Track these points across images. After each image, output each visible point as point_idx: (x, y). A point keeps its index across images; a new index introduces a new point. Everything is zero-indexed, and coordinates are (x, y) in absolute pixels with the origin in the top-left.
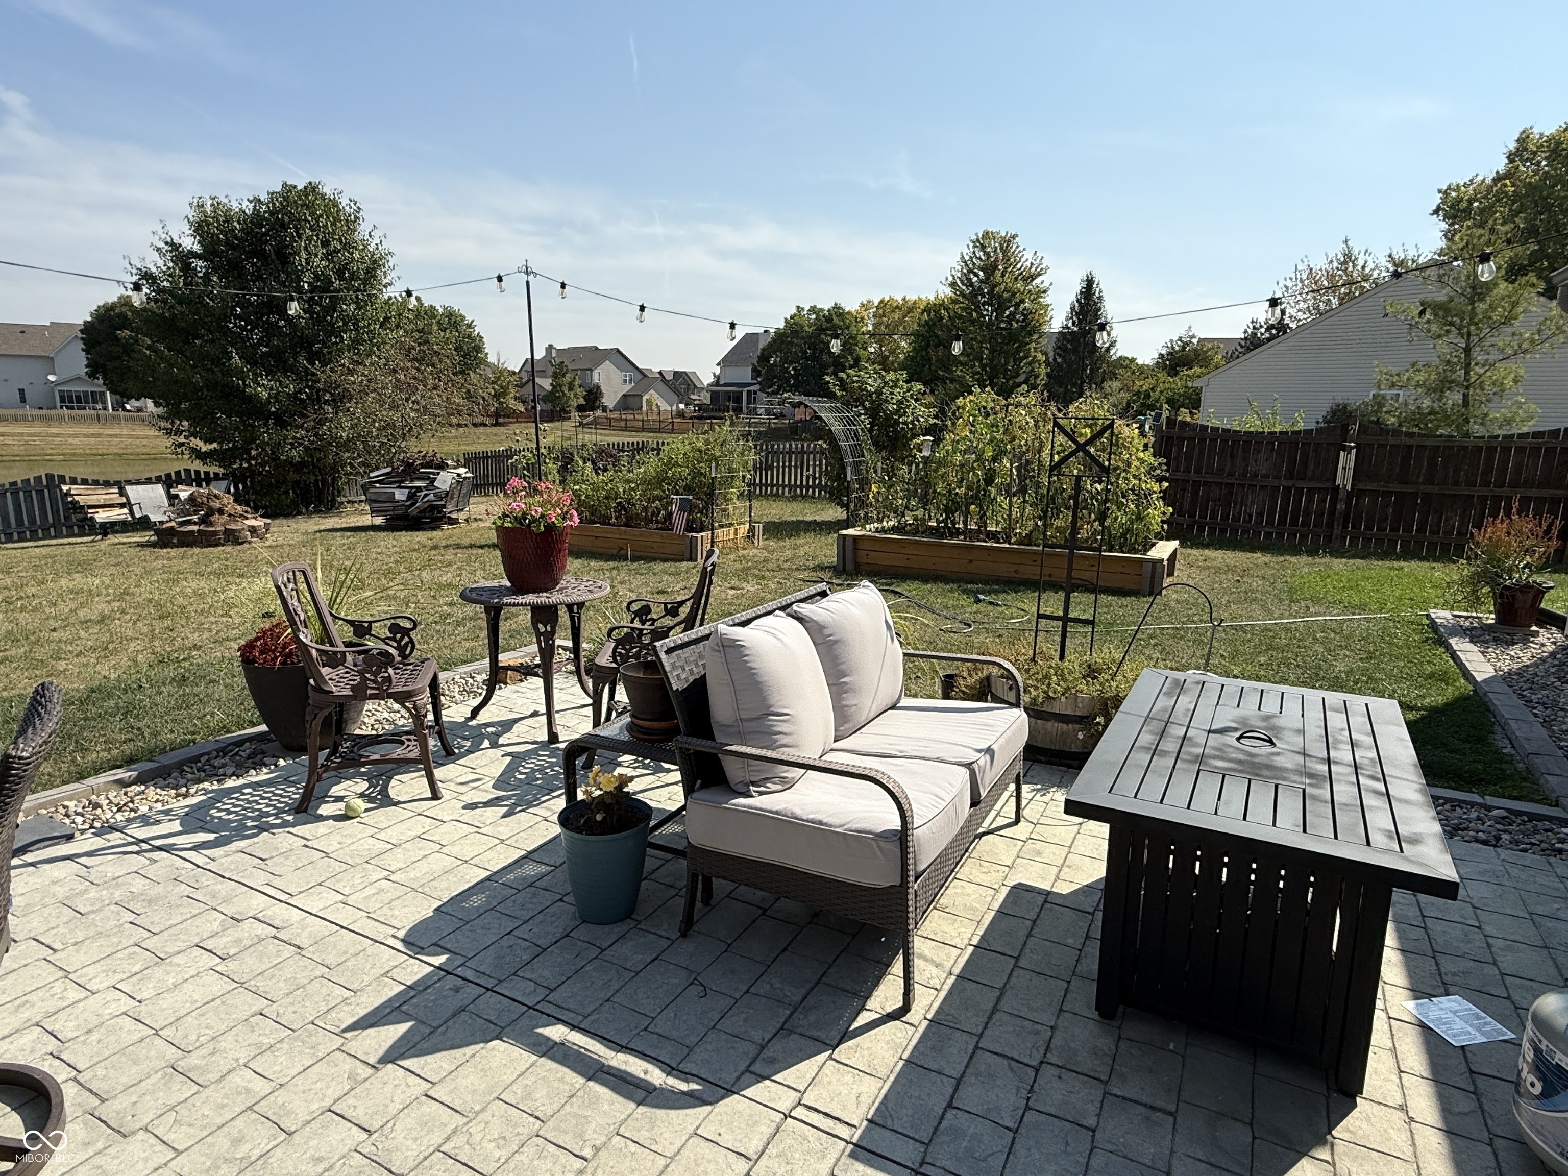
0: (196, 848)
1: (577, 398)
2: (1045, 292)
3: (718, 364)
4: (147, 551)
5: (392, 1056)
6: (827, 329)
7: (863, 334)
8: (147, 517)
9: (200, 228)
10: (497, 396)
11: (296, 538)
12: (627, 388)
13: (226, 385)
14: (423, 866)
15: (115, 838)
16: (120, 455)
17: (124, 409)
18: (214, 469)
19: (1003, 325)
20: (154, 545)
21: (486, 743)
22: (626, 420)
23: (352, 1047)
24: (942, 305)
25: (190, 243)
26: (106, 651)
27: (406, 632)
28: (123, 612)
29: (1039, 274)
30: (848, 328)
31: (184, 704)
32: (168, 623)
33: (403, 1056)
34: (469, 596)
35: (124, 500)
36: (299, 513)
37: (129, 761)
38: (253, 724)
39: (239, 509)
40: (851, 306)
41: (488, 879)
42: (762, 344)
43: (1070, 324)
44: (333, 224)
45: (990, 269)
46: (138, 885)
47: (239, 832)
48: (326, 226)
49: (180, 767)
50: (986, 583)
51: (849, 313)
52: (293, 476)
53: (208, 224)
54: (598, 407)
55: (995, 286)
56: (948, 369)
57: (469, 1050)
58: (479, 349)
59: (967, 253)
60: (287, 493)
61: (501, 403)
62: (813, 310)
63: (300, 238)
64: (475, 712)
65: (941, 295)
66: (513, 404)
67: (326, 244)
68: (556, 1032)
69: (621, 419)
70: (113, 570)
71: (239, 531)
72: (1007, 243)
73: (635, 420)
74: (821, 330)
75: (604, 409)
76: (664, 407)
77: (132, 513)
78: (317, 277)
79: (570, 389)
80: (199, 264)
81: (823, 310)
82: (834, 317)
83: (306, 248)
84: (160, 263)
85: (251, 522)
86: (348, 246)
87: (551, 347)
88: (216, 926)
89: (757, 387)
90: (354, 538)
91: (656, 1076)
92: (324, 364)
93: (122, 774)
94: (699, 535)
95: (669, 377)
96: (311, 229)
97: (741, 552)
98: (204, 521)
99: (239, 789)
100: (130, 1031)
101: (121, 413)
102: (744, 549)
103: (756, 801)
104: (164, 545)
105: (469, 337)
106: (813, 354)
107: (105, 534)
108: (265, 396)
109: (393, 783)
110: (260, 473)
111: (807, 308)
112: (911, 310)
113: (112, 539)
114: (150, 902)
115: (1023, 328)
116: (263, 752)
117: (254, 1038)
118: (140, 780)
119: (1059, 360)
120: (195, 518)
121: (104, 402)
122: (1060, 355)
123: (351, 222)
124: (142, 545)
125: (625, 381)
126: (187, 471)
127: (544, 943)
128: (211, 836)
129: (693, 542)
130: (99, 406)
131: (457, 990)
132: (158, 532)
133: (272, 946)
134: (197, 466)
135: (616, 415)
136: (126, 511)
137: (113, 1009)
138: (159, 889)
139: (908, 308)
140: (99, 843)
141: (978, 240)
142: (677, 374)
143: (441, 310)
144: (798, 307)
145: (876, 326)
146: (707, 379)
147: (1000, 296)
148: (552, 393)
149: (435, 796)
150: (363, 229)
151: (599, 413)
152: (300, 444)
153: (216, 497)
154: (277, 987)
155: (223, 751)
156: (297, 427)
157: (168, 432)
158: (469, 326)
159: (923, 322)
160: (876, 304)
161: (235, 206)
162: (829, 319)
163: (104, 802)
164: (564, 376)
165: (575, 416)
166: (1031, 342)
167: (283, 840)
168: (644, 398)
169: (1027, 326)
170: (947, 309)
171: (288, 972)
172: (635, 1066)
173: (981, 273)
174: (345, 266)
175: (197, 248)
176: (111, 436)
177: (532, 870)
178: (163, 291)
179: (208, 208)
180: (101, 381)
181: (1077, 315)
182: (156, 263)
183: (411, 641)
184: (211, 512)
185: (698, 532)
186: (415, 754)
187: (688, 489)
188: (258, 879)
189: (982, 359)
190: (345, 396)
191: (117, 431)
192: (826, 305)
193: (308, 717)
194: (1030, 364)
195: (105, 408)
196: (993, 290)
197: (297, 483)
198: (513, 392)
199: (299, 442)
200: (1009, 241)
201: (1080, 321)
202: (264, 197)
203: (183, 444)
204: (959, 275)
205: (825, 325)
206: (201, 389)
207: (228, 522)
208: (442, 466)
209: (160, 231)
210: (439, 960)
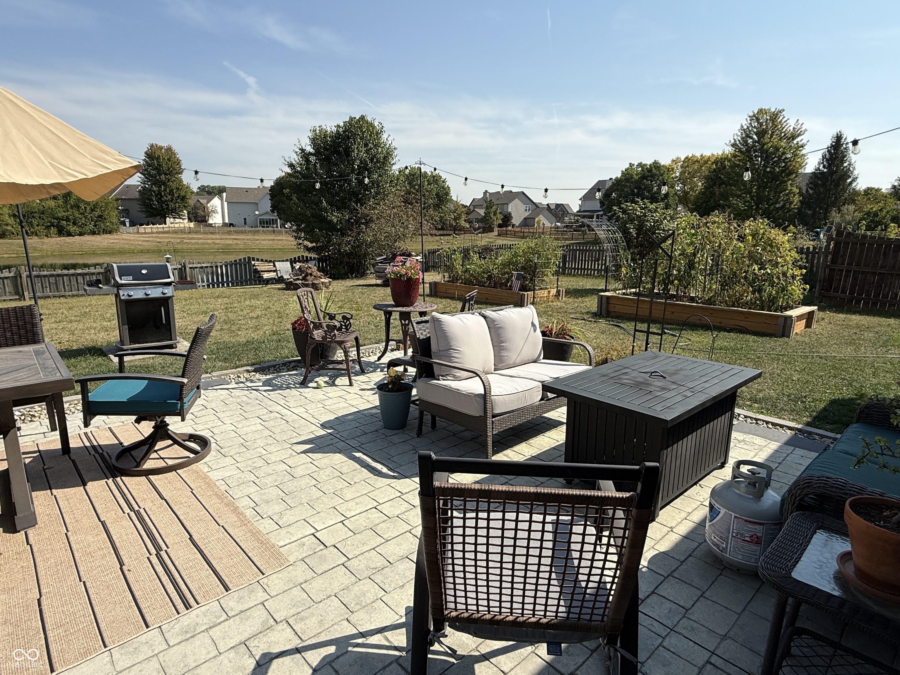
0: (265, 391)
1: (498, 220)
2: (802, 146)
3: (580, 199)
4: (281, 291)
5: (304, 452)
6: (648, 176)
7: (673, 178)
8: (282, 277)
9: (314, 141)
10: (455, 219)
11: (343, 288)
12: (527, 214)
13: (320, 215)
14: (337, 405)
15: (242, 385)
16: (281, 249)
17: (285, 227)
18: (313, 255)
19: (768, 169)
20: (284, 289)
21: (379, 370)
22: (524, 232)
23: (292, 448)
24: (726, 158)
25: (309, 149)
26: (256, 328)
27: (348, 319)
28: (266, 315)
29: (799, 135)
30: (662, 175)
31: (276, 349)
32: (280, 320)
33: (308, 452)
34: (377, 307)
35: (275, 269)
36: (348, 278)
37: (253, 365)
38: (297, 356)
39: (319, 274)
40: (665, 161)
41: (358, 412)
42: (607, 186)
43: (821, 167)
44: (370, 136)
45: (761, 134)
46: (245, 399)
47: (281, 388)
48: (367, 136)
49: (269, 368)
50: (678, 325)
51: (663, 166)
52: (346, 259)
53: (317, 139)
54: (509, 225)
55: (764, 145)
56: (727, 199)
57: (328, 454)
58: (447, 194)
59: (745, 124)
60: (344, 267)
61: (457, 223)
62: (640, 165)
63: (355, 143)
64: (379, 358)
65: (727, 152)
66: (463, 223)
67: (366, 145)
68: (358, 455)
69: (521, 232)
70: (266, 299)
71: (318, 284)
72: (775, 116)
73: (529, 232)
74: (644, 177)
75: (513, 226)
76: (548, 224)
77: (277, 275)
78: (361, 162)
79: (495, 215)
80: (312, 159)
81: (646, 165)
82: (653, 169)
83: (357, 148)
84: (296, 159)
85: (323, 280)
86: (376, 146)
87: (486, 191)
88: (265, 413)
89: (601, 213)
90: (366, 289)
91: (385, 470)
92: (362, 205)
93: (249, 368)
94: (526, 293)
95: (553, 207)
96: (361, 139)
97: (551, 303)
98: (304, 279)
99: (284, 376)
100: (234, 434)
101: (283, 229)
102: (552, 302)
103: (442, 382)
104: (287, 289)
105: (443, 187)
106: (638, 192)
107: (267, 284)
108: (335, 220)
109: (338, 379)
110: (333, 258)
111: (636, 164)
112: (706, 162)
113: (269, 286)
114: (247, 404)
115: (782, 172)
116: (298, 366)
117: (266, 441)
118: (255, 371)
119: (811, 192)
120: (301, 277)
121: (277, 224)
122: (811, 188)
123: (379, 134)
124: (279, 289)
125: (526, 210)
126: (303, 256)
127: (367, 432)
128: (271, 388)
129: (522, 297)
130: (275, 226)
131: (332, 439)
132: (286, 284)
133: (280, 420)
134: (306, 254)
135: (519, 229)
136: (275, 274)
137: (230, 428)
138: (251, 401)
139: (704, 161)
140: (236, 386)
141: (754, 116)
142: (558, 206)
143: (430, 174)
144: (630, 164)
145: (681, 173)
146: (575, 209)
147: (767, 151)
148: (485, 217)
149: (351, 384)
150: (384, 136)
151: (510, 228)
152: (349, 244)
153: (310, 268)
154: (277, 430)
155: (284, 364)
156: (349, 236)
157: (296, 238)
158: (443, 182)
159: (712, 170)
160: (683, 159)
161: (329, 129)
162: (650, 170)
163: (242, 376)
164: (491, 208)
165: (496, 229)
166: (789, 180)
167: (294, 392)
168: (536, 220)
169: (786, 170)
170: (729, 161)
171: (281, 427)
172: (379, 466)
173: (755, 137)
174: (374, 156)
175: (312, 151)
176: (279, 240)
177: (374, 411)
178: (297, 172)
179: (318, 131)
180: (276, 214)
181: (827, 160)
182: (295, 159)
183: (350, 323)
184: (306, 276)
185: (526, 291)
186: (345, 367)
187: (523, 268)
188: (282, 402)
189: (751, 192)
190: (371, 220)
191: (280, 238)
192: (648, 161)
193: (307, 348)
194: (787, 195)
195: (277, 227)
196: (763, 147)
197: (348, 263)
198: (464, 217)
199: (349, 243)
200: (777, 114)
201: (830, 165)
202: (342, 124)
203: (301, 244)
204: (739, 138)
205: (647, 174)
206: (310, 217)
207: (314, 279)
208: (410, 255)
209: (297, 144)
210: (329, 431)
